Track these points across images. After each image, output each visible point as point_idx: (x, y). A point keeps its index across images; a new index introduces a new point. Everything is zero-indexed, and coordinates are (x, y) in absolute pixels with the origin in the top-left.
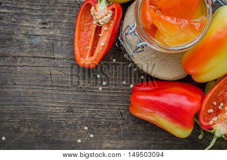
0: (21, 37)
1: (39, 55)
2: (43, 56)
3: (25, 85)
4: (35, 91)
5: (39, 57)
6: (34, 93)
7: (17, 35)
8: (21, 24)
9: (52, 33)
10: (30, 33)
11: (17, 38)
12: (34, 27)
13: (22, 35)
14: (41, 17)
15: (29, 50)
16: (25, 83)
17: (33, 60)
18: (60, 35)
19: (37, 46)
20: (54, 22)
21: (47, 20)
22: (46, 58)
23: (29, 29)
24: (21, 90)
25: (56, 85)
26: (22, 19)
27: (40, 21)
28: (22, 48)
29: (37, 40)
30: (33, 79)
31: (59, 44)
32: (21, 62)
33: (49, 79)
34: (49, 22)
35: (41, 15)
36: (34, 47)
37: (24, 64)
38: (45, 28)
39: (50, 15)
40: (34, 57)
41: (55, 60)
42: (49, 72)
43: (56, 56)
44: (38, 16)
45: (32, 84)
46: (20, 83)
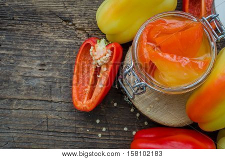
0: (18, 79)
1: (35, 97)
2: (40, 98)
3: (20, 130)
4: (30, 136)
5: (36, 100)
6: (28, 139)
7: (14, 77)
8: (19, 65)
9: (50, 74)
10: (27, 75)
11: (14, 80)
12: (32, 69)
13: (20, 77)
14: (41, 58)
15: (25, 92)
16: (19, 128)
17: (29, 102)
18: (59, 76)
19: (34, 88)
20: (53, 63)
21: (46, 61)
22: (43, 100)
23: (27, 70)
24: (15, 135)
25: (52, 130)
26: (20, 61)
27: (39, 62)
28: (19, 90)
29: (35, 82)
30: (28, 123)
31: (57, 86)
32: (16, 105)
33: (45, 123)
34: (48, 63)
35: (40, 57)
36: (31, 89)
37: (20, 107)
38: (44, 70)
39: (49, 56)
40: (30, 100)
41: (53, 104)
42: (46, 116)
43: (53, 99)
44: (37, 57)
45: (27, 128)
46: (14, 128)
